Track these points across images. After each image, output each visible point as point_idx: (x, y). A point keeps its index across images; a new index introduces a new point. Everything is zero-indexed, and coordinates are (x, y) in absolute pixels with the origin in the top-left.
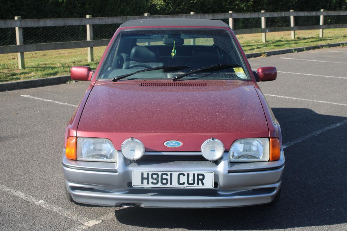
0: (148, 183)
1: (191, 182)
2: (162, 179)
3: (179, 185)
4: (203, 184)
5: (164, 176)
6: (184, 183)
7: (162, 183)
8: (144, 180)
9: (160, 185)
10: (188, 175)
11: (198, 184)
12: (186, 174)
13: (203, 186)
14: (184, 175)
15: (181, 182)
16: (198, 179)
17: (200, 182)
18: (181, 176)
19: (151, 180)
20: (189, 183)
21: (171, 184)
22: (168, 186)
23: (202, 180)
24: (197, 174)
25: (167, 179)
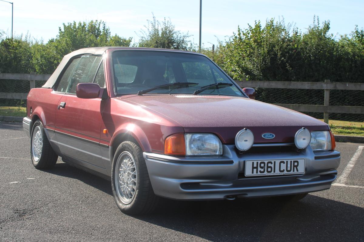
0: (257, 172)
1: (289, 169)
2: (268, 167)
3: (280, 173)
4: (297, 171)
5: (270, 165)
6: (284, 170)
7: (268, 172)
8: (254, 169)
9: (266, 173)
10: (287, 162)
11: (294, 171)
12: (285, 161)
13: (298, 172)
14: (284, 162)
15: (282, 169)
16: (294, 166)
17: (295, 168)
18: (282, 164)
19: (259, 169)
20: (287, 171)
21: (274, 172)
22: (272, 174)
23: (297, 166)
24: (294, 161)
25: (271, 167)
